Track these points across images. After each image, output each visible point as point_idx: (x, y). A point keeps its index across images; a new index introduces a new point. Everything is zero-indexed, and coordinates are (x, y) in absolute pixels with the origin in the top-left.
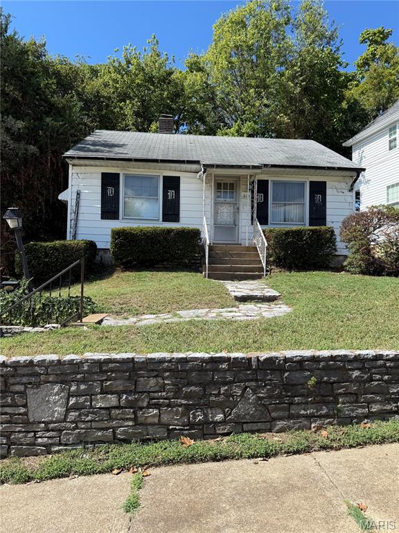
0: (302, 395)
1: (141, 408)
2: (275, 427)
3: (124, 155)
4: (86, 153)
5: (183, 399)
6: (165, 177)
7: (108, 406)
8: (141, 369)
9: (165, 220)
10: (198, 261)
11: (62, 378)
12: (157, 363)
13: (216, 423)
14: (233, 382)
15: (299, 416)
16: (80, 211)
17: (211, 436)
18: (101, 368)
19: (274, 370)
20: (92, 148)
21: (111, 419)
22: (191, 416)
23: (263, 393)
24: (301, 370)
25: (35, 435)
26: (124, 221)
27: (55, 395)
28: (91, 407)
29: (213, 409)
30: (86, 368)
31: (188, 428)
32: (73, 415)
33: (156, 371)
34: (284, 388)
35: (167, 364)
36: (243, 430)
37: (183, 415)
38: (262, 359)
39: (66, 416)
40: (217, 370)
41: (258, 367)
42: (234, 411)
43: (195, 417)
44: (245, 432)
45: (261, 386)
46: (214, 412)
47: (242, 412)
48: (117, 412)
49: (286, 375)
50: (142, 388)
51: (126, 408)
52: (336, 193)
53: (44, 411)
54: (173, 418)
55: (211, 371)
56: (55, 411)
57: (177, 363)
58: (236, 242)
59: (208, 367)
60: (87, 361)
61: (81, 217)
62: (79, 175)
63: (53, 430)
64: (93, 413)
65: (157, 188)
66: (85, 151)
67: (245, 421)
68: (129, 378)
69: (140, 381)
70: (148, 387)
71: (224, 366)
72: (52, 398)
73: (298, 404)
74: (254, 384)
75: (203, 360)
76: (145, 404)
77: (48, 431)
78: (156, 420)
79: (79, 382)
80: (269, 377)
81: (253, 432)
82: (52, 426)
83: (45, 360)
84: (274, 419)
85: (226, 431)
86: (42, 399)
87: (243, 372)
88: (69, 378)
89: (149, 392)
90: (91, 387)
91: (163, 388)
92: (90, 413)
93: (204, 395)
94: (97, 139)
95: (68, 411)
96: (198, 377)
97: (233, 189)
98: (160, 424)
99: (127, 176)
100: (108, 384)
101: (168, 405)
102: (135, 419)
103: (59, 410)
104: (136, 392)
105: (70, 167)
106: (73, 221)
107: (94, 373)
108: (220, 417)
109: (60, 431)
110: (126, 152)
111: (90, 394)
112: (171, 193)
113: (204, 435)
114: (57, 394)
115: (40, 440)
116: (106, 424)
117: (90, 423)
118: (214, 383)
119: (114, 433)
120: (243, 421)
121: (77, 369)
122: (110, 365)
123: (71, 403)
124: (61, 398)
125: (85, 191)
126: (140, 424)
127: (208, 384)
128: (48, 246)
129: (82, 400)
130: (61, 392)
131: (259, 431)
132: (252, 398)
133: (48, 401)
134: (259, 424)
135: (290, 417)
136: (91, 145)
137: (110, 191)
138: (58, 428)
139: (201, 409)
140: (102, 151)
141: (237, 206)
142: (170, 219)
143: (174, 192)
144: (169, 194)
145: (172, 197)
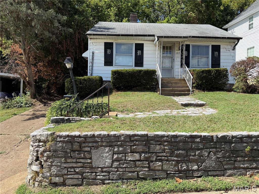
0: (242, 157)
1: (152, 161)
2: (226, 174)
3: (116, 33)
4: (97, 32)
5: (175, 157)
6: (136, 44)
7: (134, 159)
8: (151, 140)
9: (136, 66)
10: (154, 87)
11: (110, 144)
12: (160, 137)
13: (193, 171)
14: (203, 149)
15: (240, 168)
16: (94, 62)
17: (191, 178)
18: (130, 139)
19: (226, 142)
20: (99, 30)
21: (136, 166)
22: (180, 166)
23: (219, 155)
24: (241, 143)
25: (96, 174)
26: (115, 66)
27: (106, 153)
28: (125, 160)
29: (192, 163)
30: (122, 139)
31: (178, 173)
32: (116, 164)
33: (160, 141)
34: (231, 152)
35: (166, 138)
36: (208, 174)
37: (175, 166)
38: (219, 136)
39: (112, 164)
40: (194, 142)
41: (217, 140)
42: (203, 164)
43: (182, 167)
44: (210, 176)
45: (219, 151)
46: (192, 164)
47: (208, 165)
48: (139, 163)
49: (233, 145)
50: (153, 151)
51: (144, 161)
52: (226, 51)
53: (100, 161)
54: (170, 167)
55: (190, 142)
56: (106, 162)
57: (172, 137)
58: (173, 77)
59: (189, 140)
60: (123, 135)
61: (94, 65)
62: (93, 43)
63: (105, 172)
64: (126, 163)
65: (132, 49)
66: (96, 31)
67: (210, 170)
68: (145, 145)
69: (151, 147)
70: (156, 150)
71: (198, 140)
72: (105, 155)
73: (239, 161)
74: (214, 150)
75: (186, 137)
76: (154, 159)
77: (103, 172)
78: (160, 168)
79: (119, 146)
80: (223, 146)
81: (214, 176)
82: (105, 169)
83: (101, 134)
84: (226, 169)
85: (199, 175)
86: (100, 155)
87: (209, 143)
88: (114, 144)
89: (156, 153)
90: (125, 149)
91: (164, 151)
92: (125, 163)
93: (187, 156)
94: (100, 26)
95: (113, 161)
96: (183, 146)
97: (171, 50)
98: (162, 170)
99: (117, 44)
100: (134, 148)
101: (167, 160)
102: (149, 167)
103: (108, 161)
104: (149, 153)
105: (89, 39)
106: (91, 67)
107: (127, 142)
108: (195, 167)
109: (109, 172)
110: (116, 32)
111: (125, 153)
112: (139, 52)
113: (187, 177)
114: (107, 152)
115: (98, 177)
116: (133, 169)
117: (125, 169)
118: (192, 149)
119: (138, 174)
120: (208, 170)
121: (118, 139)
122: (135, 138)
123: (115, 157)
124: (110, 154)
125: (96, 52)
126: (152, 170)
127: (189, 150)
128: (81, 78)
129: (120, 156)
130: (110, 151)
131: (218, 175)
132: (214, 158)
133: (103, 156)
134: (217, 172)
135: (235, 168)
136: (98, 28)
137: (109, 51)
138: (108, 171)
139: (185, 163)
140: (104, 31)
141: (173, 58)
142: (138, 65)
143: (140, 51)
144: (138, 52)
145: (140, 54)
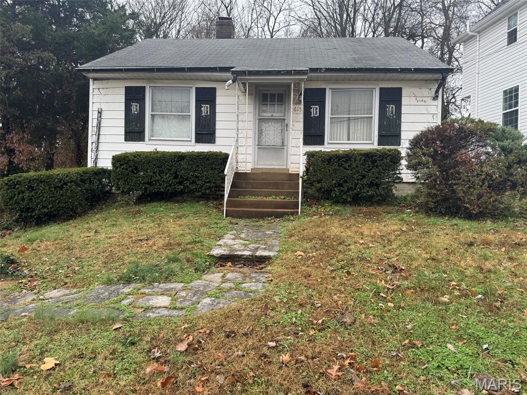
6: (198, 89)
9: (197, 141)
16: (102, 132)
26: (151, 142)
52: (415, 102)
58: (284, 167)
61: (102, 139)
62: (101, 90)
65: (189, 102)
97: (282, 101)
99: (154, 90)
105: (91, 81)
106: (94, 144)
112: (205, 109)
125: (107, 109)
137: (135, 108)
141: (286, 122)
142: (204, 140)
143: (208, 106)
144: (203, 109)
145: (207, 113)
